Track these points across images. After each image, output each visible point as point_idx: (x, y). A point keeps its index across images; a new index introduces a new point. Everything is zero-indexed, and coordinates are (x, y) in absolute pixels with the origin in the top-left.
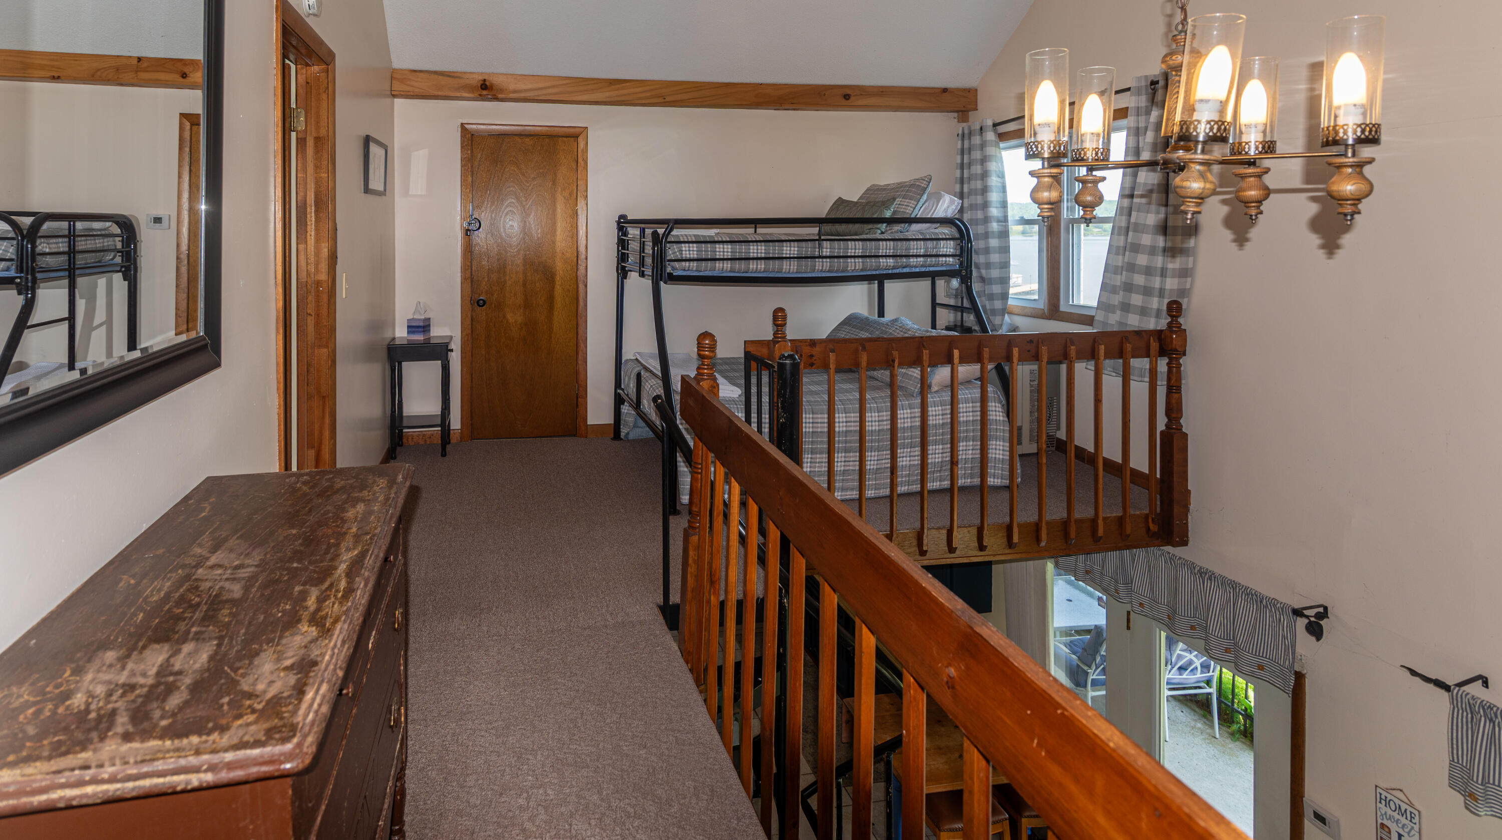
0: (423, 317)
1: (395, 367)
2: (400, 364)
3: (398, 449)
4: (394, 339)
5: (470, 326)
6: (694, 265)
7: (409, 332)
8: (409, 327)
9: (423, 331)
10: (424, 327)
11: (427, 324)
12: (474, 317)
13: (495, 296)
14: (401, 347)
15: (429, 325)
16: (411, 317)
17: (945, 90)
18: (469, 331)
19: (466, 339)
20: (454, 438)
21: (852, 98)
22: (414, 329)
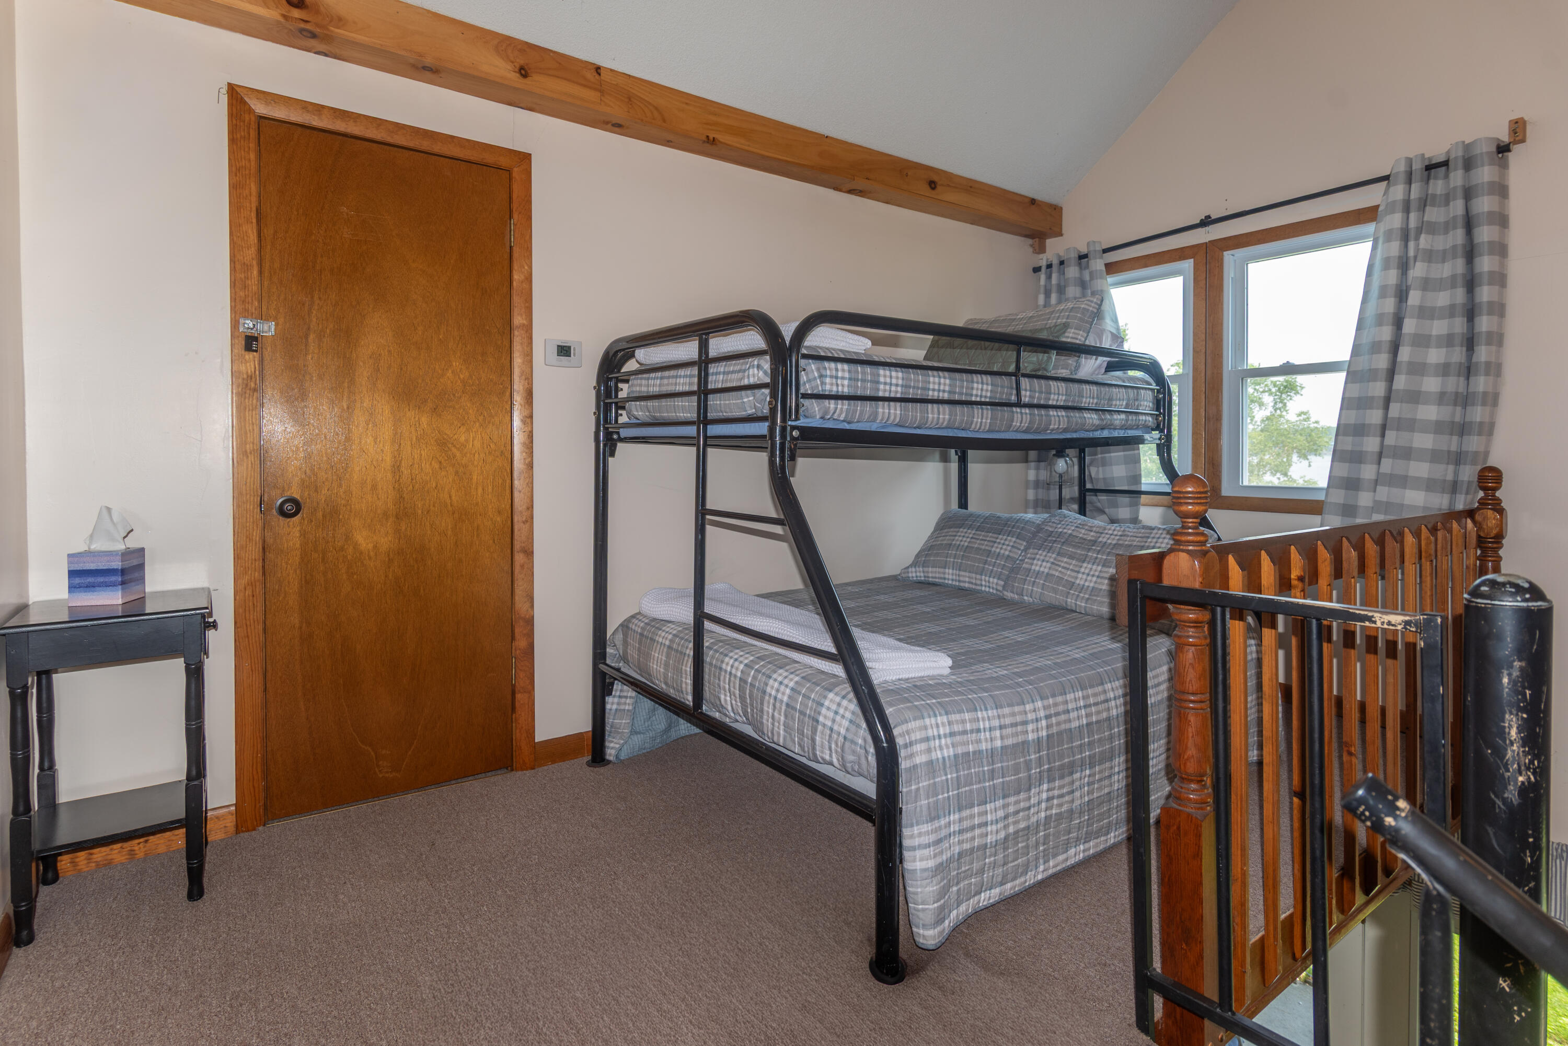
0: (121, 547)
1: (25, 689)
2: (45, 676)
3: (45, 894)
4: (22, 608)
5: (259, 564)
6: (843, 406)
7: (72, 588)
8: (72, 574)
9: (123, 583)
10: (123, 572)
11: (135, 562)
12: (270, 541)
13: (325, 491)
14: (47, 632)
15: (141, 567)
16: (82, 548)
17: (1033, 201)
18: (258, 575)
19: (249, 592)
20: (216, 832)
21: (939, 188)
22: (90, 580)
